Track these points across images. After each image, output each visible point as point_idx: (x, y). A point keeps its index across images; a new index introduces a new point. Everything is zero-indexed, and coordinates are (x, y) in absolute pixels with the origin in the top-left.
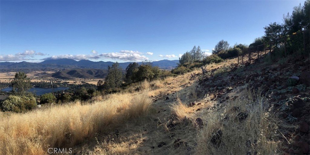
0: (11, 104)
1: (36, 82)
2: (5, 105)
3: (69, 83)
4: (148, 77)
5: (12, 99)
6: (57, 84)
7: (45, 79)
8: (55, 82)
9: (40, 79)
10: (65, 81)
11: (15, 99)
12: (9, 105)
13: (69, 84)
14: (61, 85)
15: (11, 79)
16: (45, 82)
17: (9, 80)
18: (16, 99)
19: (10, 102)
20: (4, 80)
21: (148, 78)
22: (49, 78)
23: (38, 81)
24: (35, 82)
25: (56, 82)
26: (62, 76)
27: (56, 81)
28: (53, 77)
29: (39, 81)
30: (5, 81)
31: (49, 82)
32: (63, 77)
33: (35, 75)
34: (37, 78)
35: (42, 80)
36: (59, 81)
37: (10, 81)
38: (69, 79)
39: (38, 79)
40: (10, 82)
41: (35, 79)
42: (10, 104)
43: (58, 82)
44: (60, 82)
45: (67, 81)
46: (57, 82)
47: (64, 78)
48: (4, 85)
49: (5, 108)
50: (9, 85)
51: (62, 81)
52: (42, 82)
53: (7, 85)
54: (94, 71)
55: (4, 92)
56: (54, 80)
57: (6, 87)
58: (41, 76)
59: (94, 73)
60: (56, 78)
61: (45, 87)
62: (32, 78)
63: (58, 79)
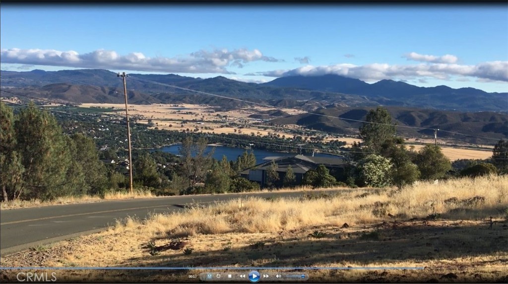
1: (256, 134)
3: (345, 143)
6: (313, 143)
7: (281, 129)
8: (306, 138)
9: (265, 129)
10: (335, 139)
13: (346, 147)
14: (324, 147)
15: (185, 122)
16: (281, 136)
17: (180, 125)
20: (168, 124)
22: (291, 127)
23: (261, 132)
24: (253, 134)
25: (309, 139)
26: (327, 124)
27: (308, 136)
29: (264, 133)
30: (170, 126)
31: (289, 139)
32: (327, 127)
33: (250, 117)
34: (258, 123)
35: (272, 132)
36: (318, 138)
37: (182, 126)
38: (345, 134)
39: (259, 128)
40: (184, 131)
41: (250, 126)
43: (314, 139)
44: (322, 139)
45: (341, 140)
46: (311, 138)
47: (331, 130)
48: (169, 136)
50: (181, 137)
51: (327, 138)
52: (271, 137)
53: (176, 136)
54: (420, 116)
55: (170, 154)
56: (305, 134)
57: (174, 144)
58: (268, 120)
59: (419, 121)
60: (311, 129)
61: (281, 150)
62: (244, 123)
63: (316, 132)
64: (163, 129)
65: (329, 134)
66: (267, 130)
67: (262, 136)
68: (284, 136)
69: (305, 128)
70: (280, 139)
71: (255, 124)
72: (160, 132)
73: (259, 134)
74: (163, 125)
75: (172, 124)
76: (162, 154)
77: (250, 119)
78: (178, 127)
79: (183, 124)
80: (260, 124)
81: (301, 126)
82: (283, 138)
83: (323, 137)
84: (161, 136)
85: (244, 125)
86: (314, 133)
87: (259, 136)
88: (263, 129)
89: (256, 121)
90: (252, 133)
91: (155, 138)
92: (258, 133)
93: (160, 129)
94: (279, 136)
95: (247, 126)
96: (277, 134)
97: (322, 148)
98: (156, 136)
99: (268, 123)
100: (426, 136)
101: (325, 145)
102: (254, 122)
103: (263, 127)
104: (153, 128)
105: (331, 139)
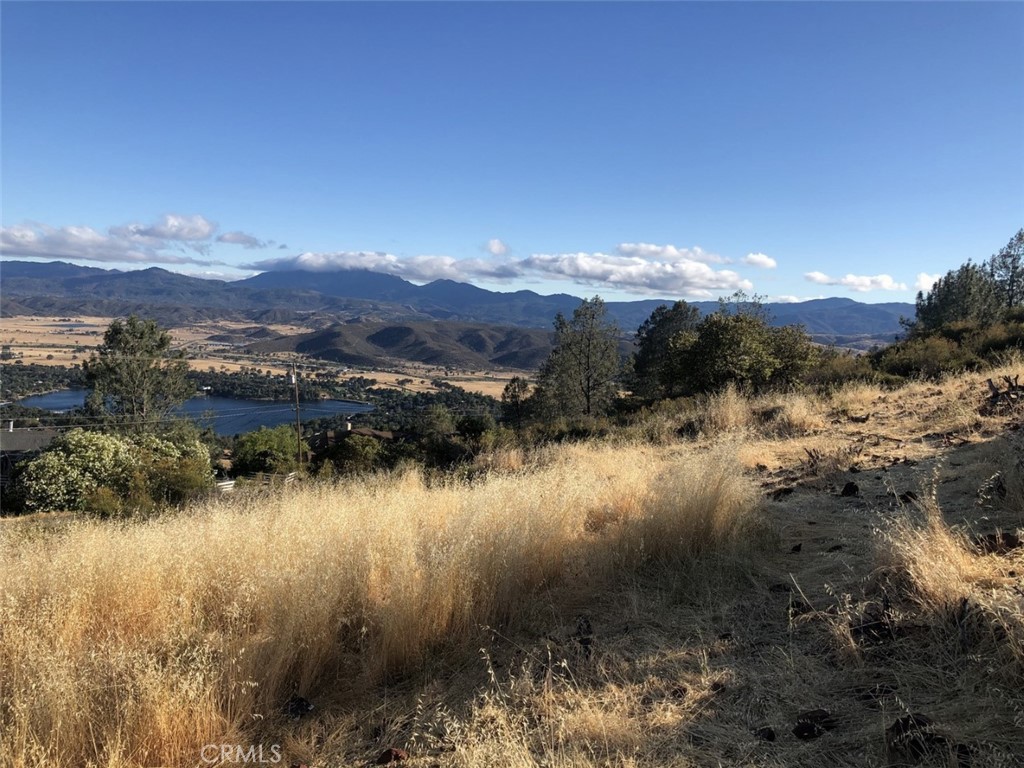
0: (74, 474)
1: (218, 370)
2: (37, 479)
3: (373, 382)
4: (744, 374)
5: (85, 447)
6: (320, 384)
7: (265, 361)
8: (308, 376)
9: (237, 359)
10: (358, 376)
11: (98, 449)
12: (62, 479)
13: (375, 387)
14: (338, 389)
15: (81, 349)
16: (264, 372)
17: (71, 355)
18: (104, 448)
19: (70, 465)
20: (45, 353)
21: (742, 379)
22: (283, 356)
23: (228, 366)
24: (212, 369)
25: (313, 376)
26: (346, 350)
27: (313, 371)
28: (303, 352)
29: (233, 368)
30: (50, 357)
31: (279, 376)
32: (347, 355)
33: (209, 339)
34: (223, 351)
35: (249, 365)
36: (329, 375)
37: (75, 358)
38: (374, 365)
39: (225, 358)
40: (77, 366)
41: (208, 356)
42: (66, 473)
43: (323, 375)
44: (336, 375)
45: (368, 376)
46: (318, 375)
47: (351, 361)
48: (43, 377)
49: (36, 493)
50: (67, 378)
51: (345, 374)
52: (246, 373)
53: (58, 376)
54: (492, 337)
55: (40, 411)
56: (308, 367)
57: (53, 390)
58: (242, 345)
59: (491, 345)
60: (318, 359)
61: (260, 397)
62: (197, 351)
63: (326, 365)
64: (33, 364)
65: (349, 367)
66: (239, 362)
67: (228, 373)
68: (269, 372)
69: (308, 357)
70: (261, 377)
71: (218, 351)
72: (24, 368)
73: (224, 370)
74: (31, 357)
75: (53, 354)
76: (22, 410)
77: (212, 342)
78: (65, 359)
79: (77, 355)
80: (228, 352)
81: (301, 355)
82: (268, 376)
83: (338, 372)
84: (25, 378)
85: (197, 354)
86: (323, 366)
87: (224, 373)
88: (231, 361)
89: (221, 347)
90: (210, 368)
91: (12, 381)
92: (222, 367)
93: (26, 362)
94: (260, 371)
95: (202, 356)
96: (257, 369)
97: (334, 390)
98: (14, 377)
99: (242, 350)
100: (501, 368)
101: (342, 385)
102: (217, 348)
103: (232, 358)
104: (12, 362)
105: (351, 376)
